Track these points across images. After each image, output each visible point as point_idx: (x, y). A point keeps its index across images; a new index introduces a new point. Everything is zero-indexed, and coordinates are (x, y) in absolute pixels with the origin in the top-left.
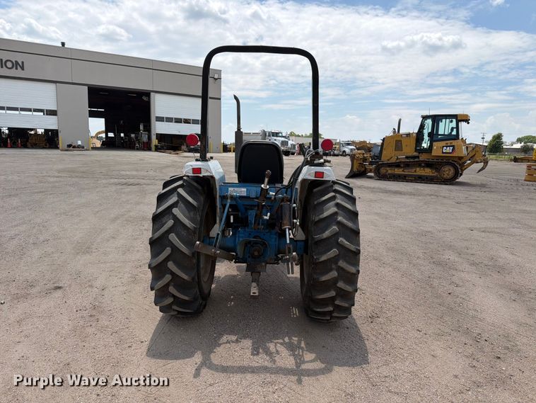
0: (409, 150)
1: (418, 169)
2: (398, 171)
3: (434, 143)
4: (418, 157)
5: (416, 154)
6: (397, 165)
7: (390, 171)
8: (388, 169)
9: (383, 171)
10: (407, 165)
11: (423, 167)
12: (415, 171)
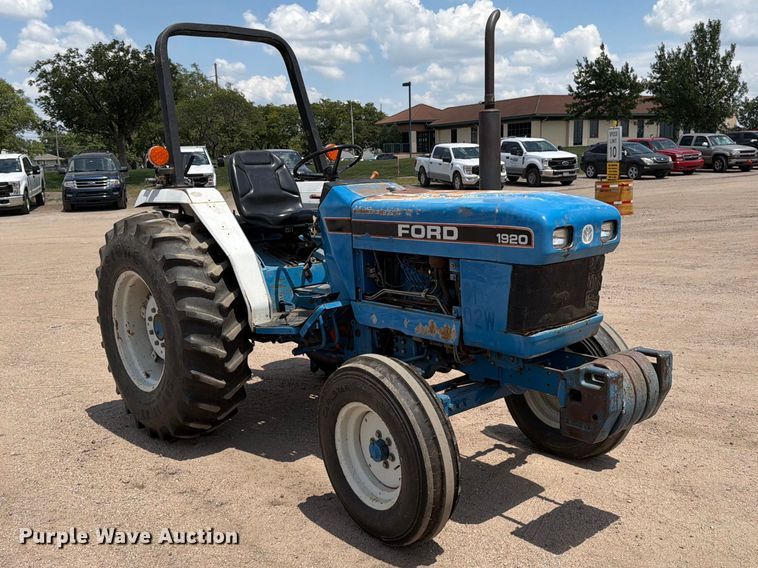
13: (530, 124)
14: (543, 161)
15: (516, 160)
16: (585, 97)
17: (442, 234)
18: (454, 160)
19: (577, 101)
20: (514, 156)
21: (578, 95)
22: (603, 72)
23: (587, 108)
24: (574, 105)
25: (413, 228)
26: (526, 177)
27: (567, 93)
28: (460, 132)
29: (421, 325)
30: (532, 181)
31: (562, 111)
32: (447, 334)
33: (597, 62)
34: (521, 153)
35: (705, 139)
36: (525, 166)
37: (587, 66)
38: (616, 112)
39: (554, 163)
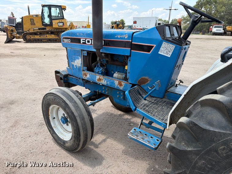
0: (39, 25)
1: (48, 35)
2: (37, 37)
3: (53, 21)
4: (45, 29)
5: (43, 27)
6: (35, 34)
7: (32, 37)
8: (31, 36)
9: (28, 37)
10: (41, 34)
11: (50, 34)
12: (47, 36)
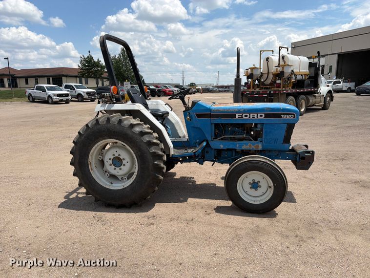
13: (62, 78)
14: (84, 92)
15: (72, 92)
16: (84, 70)
17: (257, 116)
18: (47, 91)
19: (82, 71)
20: (71, 90)
21: (82, 69)
22: (91, 61)
23: (86, 73)
24: (81, 72)
25: (243, 115)
26: (77, 98)
27: (78, 67)
28: (29, 80)
29: (245, 146)
30: (80, 100)
31: (76, 74)
32: (257, 147)
33: (88, 57)
34: (74, 89)
35: (134, 87)
36: (76, 94)
37: (84, 58)
38: (96, 76)
39: (88, 93)
